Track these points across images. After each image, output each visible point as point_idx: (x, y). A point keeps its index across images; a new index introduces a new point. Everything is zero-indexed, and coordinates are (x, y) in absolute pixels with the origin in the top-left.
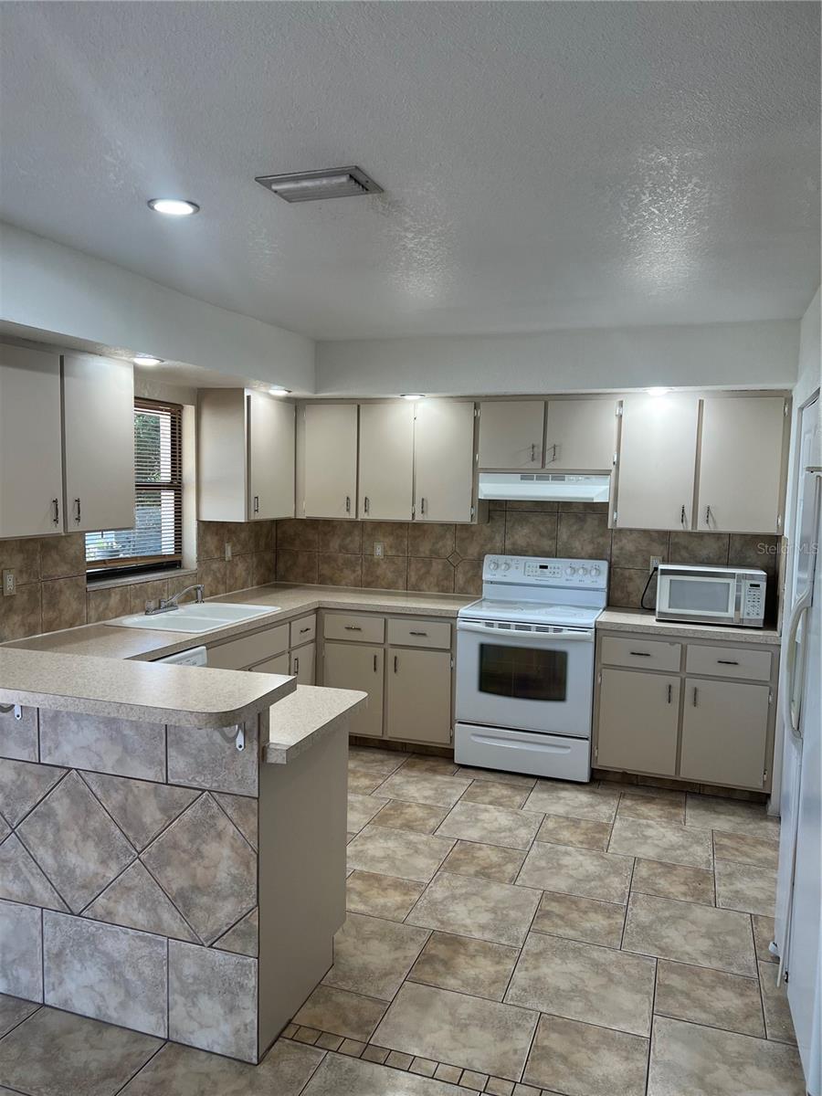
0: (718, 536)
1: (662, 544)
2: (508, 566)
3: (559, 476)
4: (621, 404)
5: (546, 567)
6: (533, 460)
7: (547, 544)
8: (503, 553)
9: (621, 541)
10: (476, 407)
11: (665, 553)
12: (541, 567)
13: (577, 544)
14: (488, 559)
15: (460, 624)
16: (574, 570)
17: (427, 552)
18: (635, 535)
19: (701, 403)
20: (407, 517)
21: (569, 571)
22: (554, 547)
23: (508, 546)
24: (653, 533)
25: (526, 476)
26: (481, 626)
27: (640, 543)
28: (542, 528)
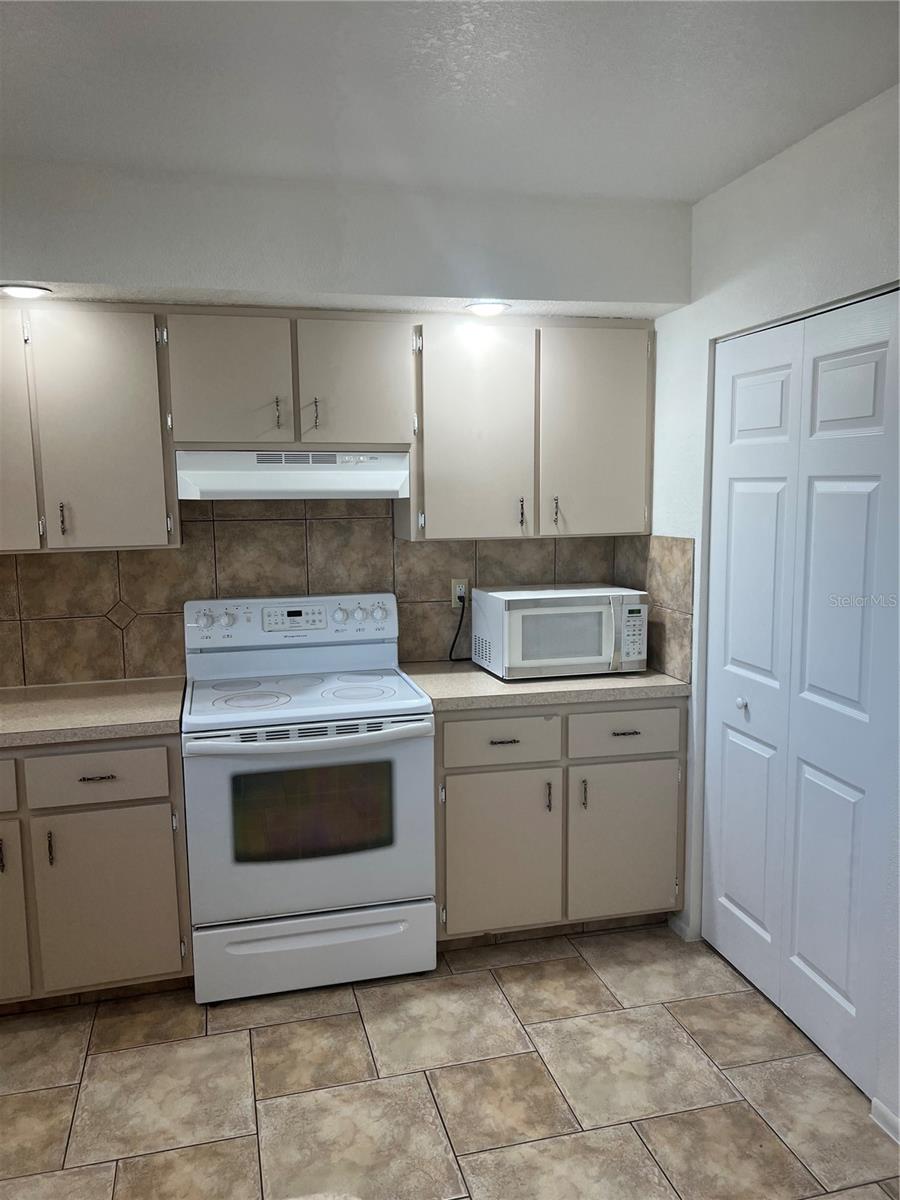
0: (541, 543)
1: (467, 559)
2: (233, 619)
3: (326, 455)
4: (419, 331)
5: (298, 614)
6: (279, 425)
7: (291, 574)
8: (214, 596)
9: (407, 559)
10: (159, 323)
11: (472, 573)
12: (291, 614)
13: (340, 571)
14: (191, 608)
15: (190, 745)
16: (348, 614)
17: (63, 607)
18: (427, 549)
19: (538, 333)
20: (32, 544)
21: (339, 616)
22: (303, 579)
23: (224, 584)
24: (451, 545)
25: (268, 455)
26: (231, 744)
27: (434, 561)
28: (280, 547)
